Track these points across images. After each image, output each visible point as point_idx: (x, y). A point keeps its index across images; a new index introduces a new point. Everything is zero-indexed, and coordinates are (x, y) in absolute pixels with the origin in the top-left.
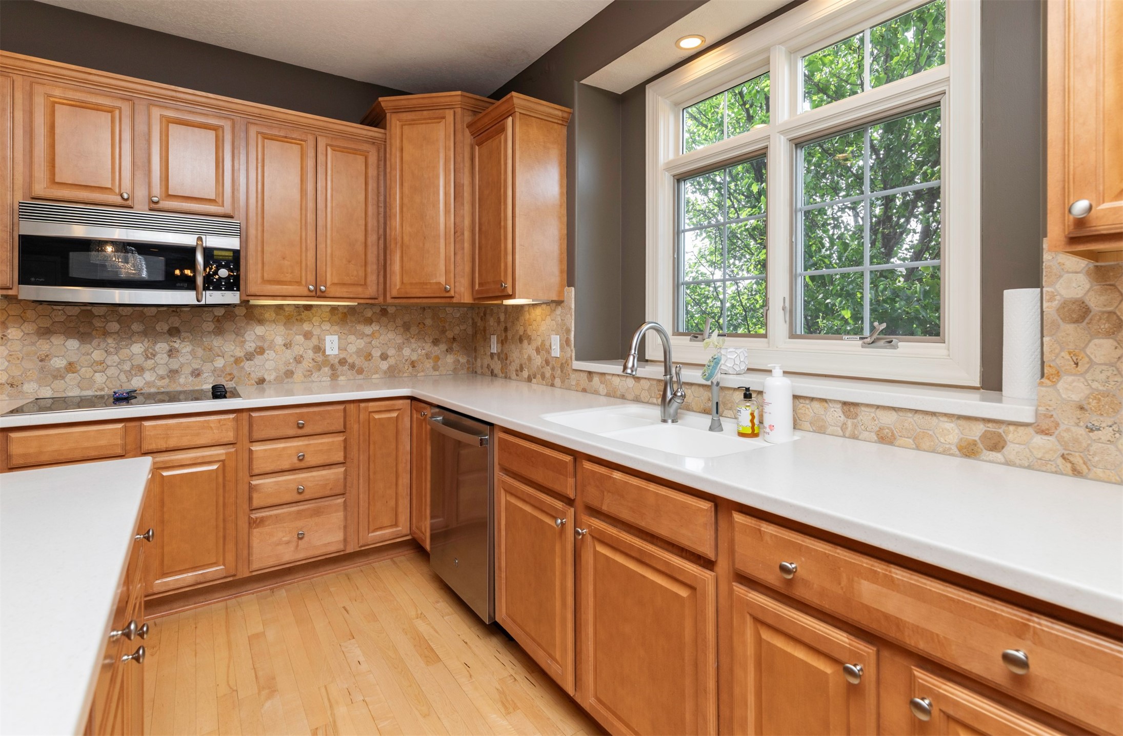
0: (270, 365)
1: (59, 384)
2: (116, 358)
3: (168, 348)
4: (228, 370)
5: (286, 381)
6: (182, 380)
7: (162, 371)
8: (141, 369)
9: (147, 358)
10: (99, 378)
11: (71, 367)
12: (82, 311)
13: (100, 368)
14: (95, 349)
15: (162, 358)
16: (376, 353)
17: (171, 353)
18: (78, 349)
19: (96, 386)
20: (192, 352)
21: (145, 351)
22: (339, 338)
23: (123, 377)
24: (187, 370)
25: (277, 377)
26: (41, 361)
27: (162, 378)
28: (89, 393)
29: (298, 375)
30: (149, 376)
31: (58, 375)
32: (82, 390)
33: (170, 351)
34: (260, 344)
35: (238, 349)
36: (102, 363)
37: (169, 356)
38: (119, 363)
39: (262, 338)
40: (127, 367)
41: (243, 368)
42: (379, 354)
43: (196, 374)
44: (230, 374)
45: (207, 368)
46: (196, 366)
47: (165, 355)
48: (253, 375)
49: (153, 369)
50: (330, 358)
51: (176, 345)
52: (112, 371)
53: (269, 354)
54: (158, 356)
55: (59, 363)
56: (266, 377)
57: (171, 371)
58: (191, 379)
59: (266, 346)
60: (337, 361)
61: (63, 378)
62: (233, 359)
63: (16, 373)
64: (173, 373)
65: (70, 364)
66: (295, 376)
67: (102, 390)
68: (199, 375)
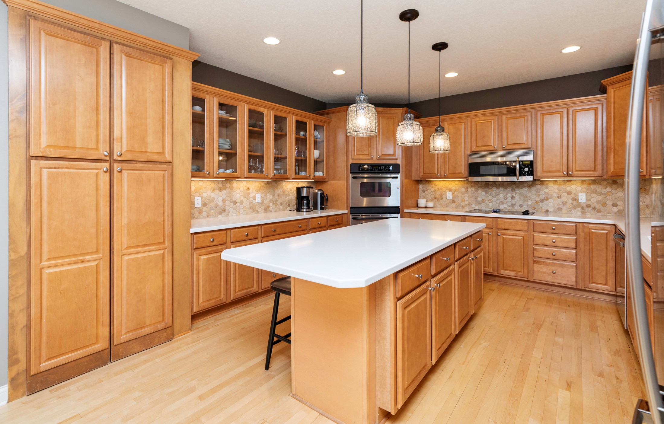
0: (551, 205)
1: (480, 205)
2: (495, 198)
3: (511, 196)
4: (533, 205)
5: (558, 212)
6: (516, 208)
7: (509, 204)
8: (503, 203)
9: (505, 199)
10: (491, 205)
11: (483, 201)
12: (486, 183)
13: (491, 201)
14: (489, 195)
15: (509, 199)
16: (609, 203)
17: (512, 198)
18: (485, 195)
19: (490, 207)
20: (520, 198)
21: (504, 196)
22: (586, 195)
23: (497, 205)
24: (518, 204)
25: (554, 210)
26: (476, 198)
27: (509, 206)
28: (488, 209)
29: (564, 210)
30: (505, 206)
31: (480, 203)
32: (486, 208)
33: (512, 197)
34: (547, 196)
35: (537, 198)
36: (491, 200)
37: (512, 199)
38: (496, 200)
39: (547, 194)
40: (498, 202)
41: (539, 205)
42: (611, 203)
43: (521, 206)
44: (534, 207)
45: (525, 204)
46: (521, 203)
47: (510, 199)
48: (543, 208)
49: (506, 203)
50: (581, 204)
51: (514, 195)
52: (494, 203)
53: (551, 200)
54: (508, 199)
55: (480, 199)
56: (549, 209)
57: (512, 204)
58: (519, 208)
59: (549, 197)
60: (585, 205)
61: (481, 204)
62: (535, 201)
63: (470, 201)
64: (513, 205)
65: (483, 200)
66: (563, 210)
67: (491, 209)
68: (522, 206)
